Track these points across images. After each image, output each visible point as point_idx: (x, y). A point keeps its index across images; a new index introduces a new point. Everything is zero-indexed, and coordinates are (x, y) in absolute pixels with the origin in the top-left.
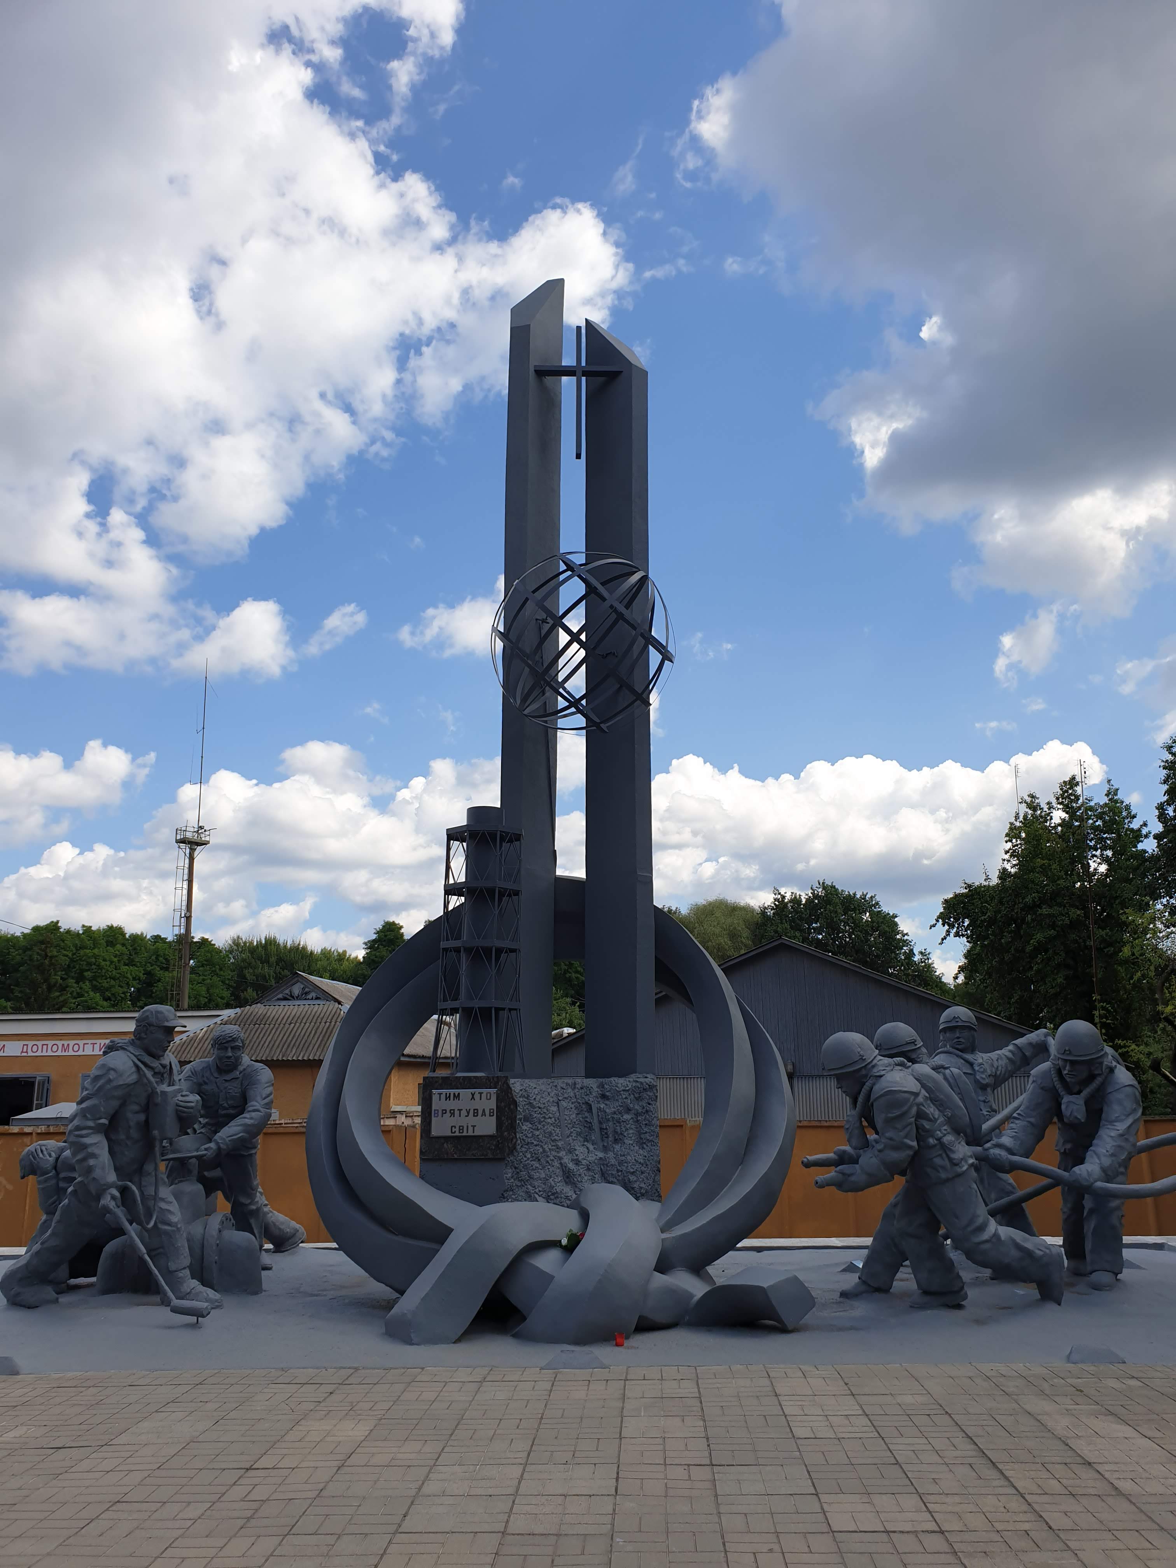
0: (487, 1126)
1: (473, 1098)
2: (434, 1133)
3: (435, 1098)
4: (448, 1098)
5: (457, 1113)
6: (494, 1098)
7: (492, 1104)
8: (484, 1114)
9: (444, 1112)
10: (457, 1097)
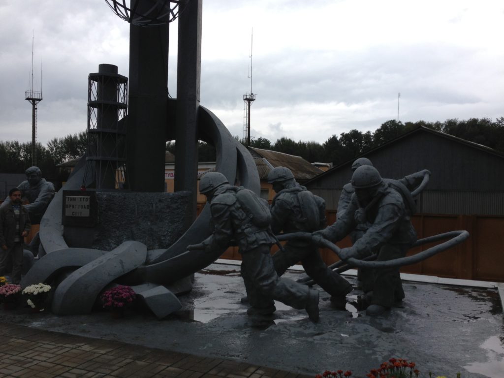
0: (86, 213)
1: (81, 200)
2: (67, 214)
3: (67, 199)
4: (71, 200)
5: (75, 207)
6: (89, 200)
7: (88, 203)
8: (85, 207)
9: (70, 206)
10: (75, 199)
